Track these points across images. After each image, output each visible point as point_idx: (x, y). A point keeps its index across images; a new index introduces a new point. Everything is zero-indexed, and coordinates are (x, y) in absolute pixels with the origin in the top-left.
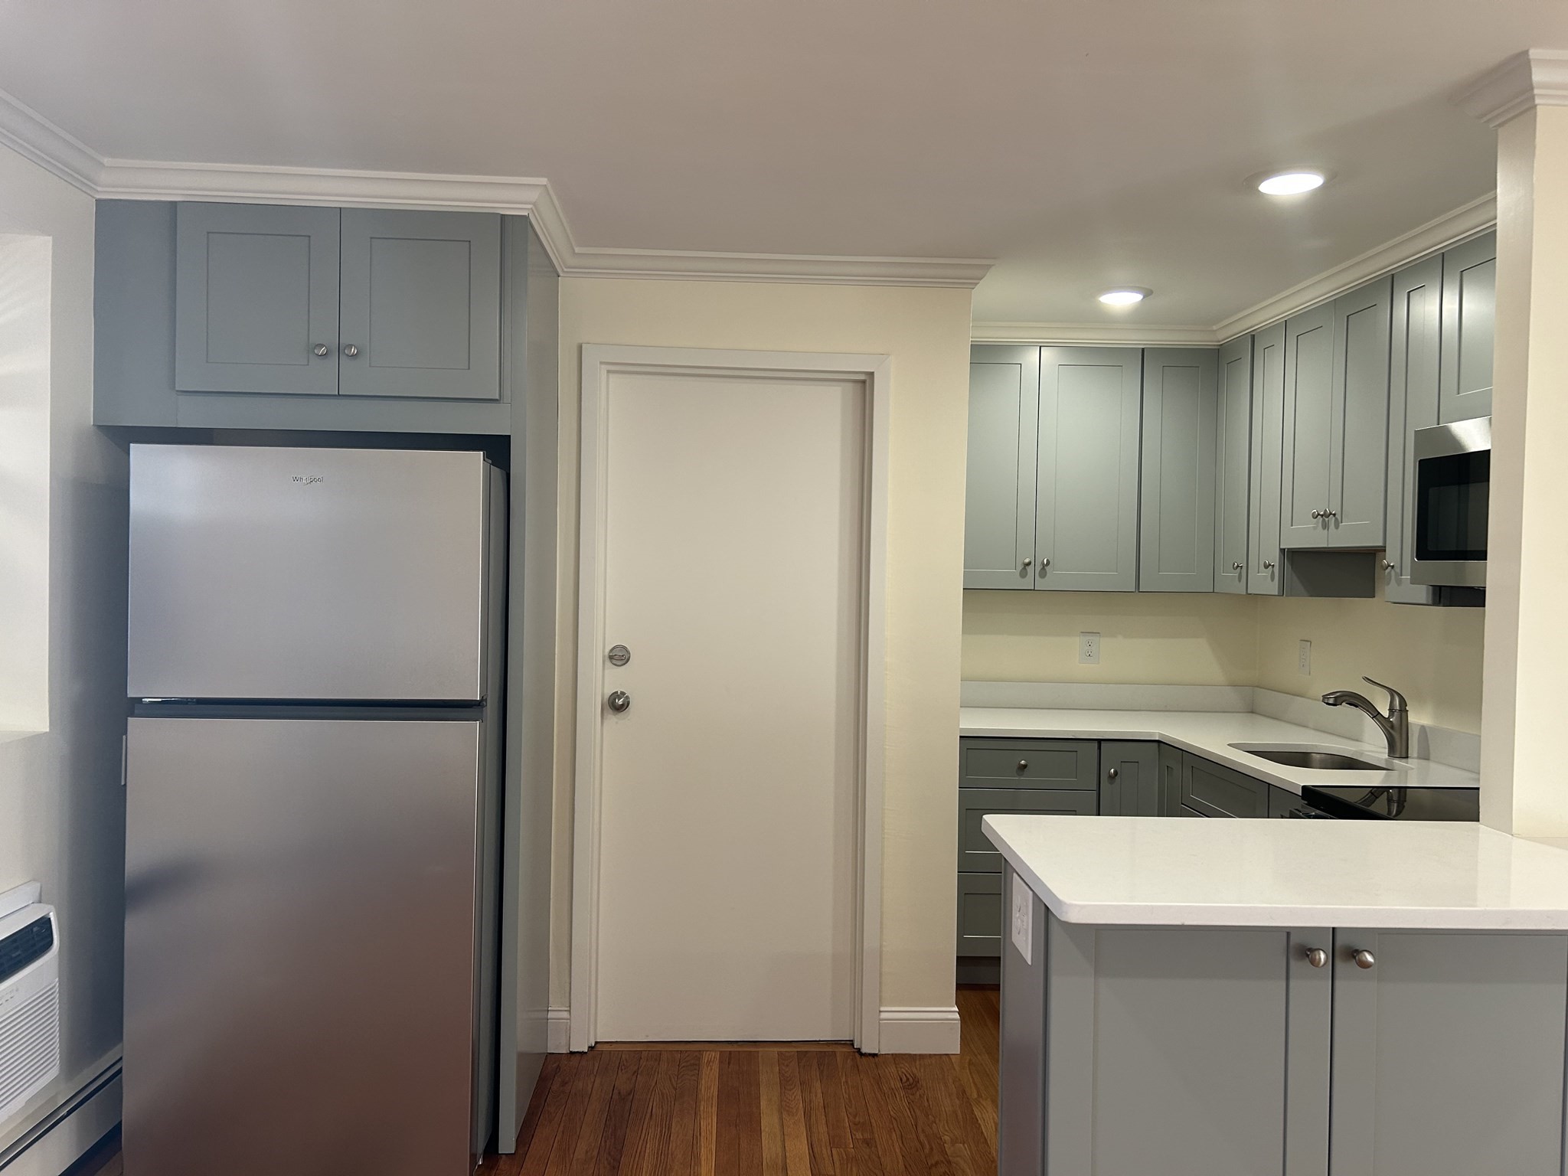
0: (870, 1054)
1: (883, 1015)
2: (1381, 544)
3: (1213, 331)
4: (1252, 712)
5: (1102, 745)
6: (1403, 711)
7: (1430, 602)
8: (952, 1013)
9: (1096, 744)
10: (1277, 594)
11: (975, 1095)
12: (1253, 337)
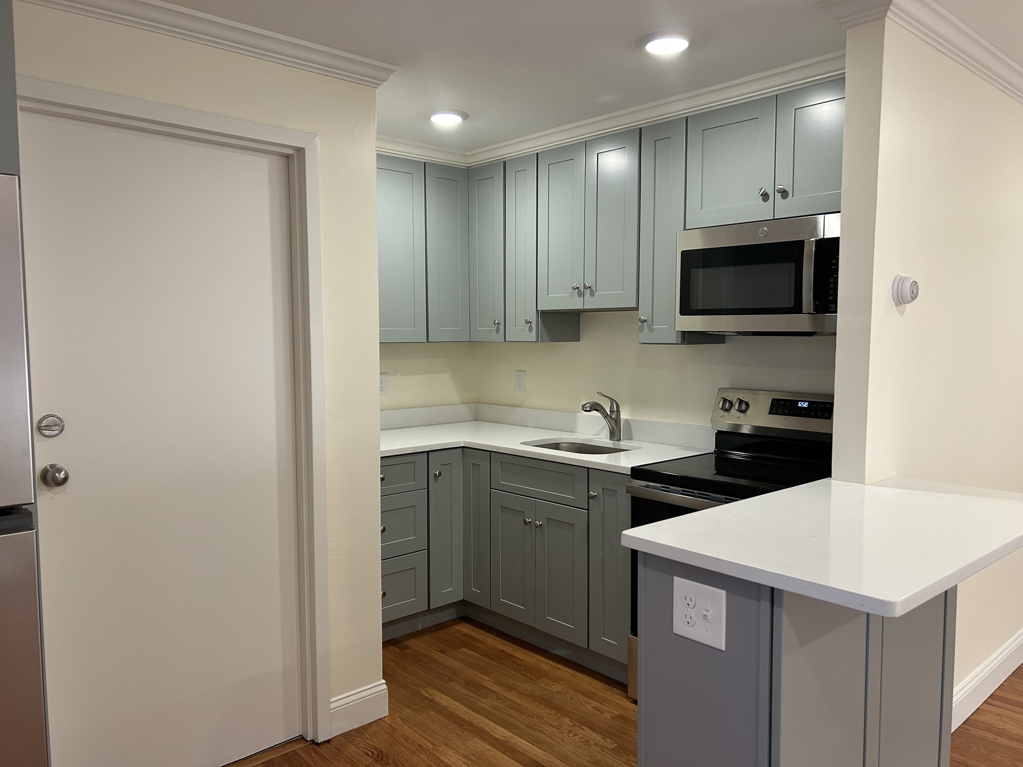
0: (324, 742)
1: (333, 706)
2: (635, 306)
3: (467, 156)
4: (476, 420)
5: (430, 455)
6: (618, 411)
7: (680, 342)
8: (381, 685)
9: (426, 455)
10: (535, 341)
11: (431, 746)
12: (505, 162)
